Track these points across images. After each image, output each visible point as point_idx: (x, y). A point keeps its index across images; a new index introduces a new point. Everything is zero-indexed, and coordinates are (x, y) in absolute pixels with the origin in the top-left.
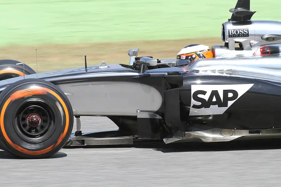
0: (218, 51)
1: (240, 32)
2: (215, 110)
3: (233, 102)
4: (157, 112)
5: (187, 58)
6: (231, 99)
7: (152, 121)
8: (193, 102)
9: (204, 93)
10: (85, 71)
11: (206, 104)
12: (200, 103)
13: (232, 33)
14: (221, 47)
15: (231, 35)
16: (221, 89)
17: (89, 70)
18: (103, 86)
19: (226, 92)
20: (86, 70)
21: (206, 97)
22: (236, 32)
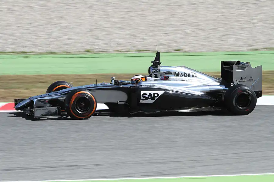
0: (148, 78)
2: (150, 101)
4: (126, 102)
5: (135, 80)
6: (156, 97)
7: (125, 105)
8: (142, 98)
9: (146, 94)
11: (147, 99)
12: (144, 99)
14: (148, 76)
15: (153, 72)
16: (152, 93)
19: (154, 94)
20: (97, 85)
21: (147, 96)
22: (155, 71)
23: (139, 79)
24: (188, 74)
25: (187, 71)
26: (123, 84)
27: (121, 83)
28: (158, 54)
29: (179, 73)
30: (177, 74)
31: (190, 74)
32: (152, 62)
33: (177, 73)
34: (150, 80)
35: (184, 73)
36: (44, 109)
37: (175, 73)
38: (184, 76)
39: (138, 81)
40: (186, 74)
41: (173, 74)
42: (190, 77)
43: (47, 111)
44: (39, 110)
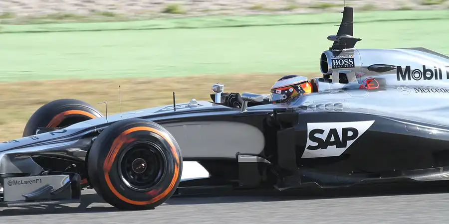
0: (322, 86)
1: (344, 62)
2: (333, 151)
3: (353, 141)
4: (262, 155)
5: (283, 91)
6: (351, 138)
7: (260, 165)
9: (321, 132)
10: (174, 111)
11: (323, 144)
12: (316, 144)
13: (336, 64)
14: (322, 80)
15: (335, 66)
17: (177, 108)
18: (199, 126)
20: (175, 109)
21: (324, 137)
22: (341, 62)
23: (295, 87)
24: (436, 70)
25: (432, 63)
26: (252, 103)
27: (247, 100)
28: (348, 13)
29: (408, 68)
30: (404, 72)
31: (440, 71)
32: (330, 38)
33: (404, 67)
34: (327, 92)
35: (424, 67)
36: (31, 182)
37: (399, 69)
38: (425, 78)
39: (292, 93)
40: (429, 70)
41: (393, 73)
42: (441, 78)
43: (38, 186)
44: (16, 183)
